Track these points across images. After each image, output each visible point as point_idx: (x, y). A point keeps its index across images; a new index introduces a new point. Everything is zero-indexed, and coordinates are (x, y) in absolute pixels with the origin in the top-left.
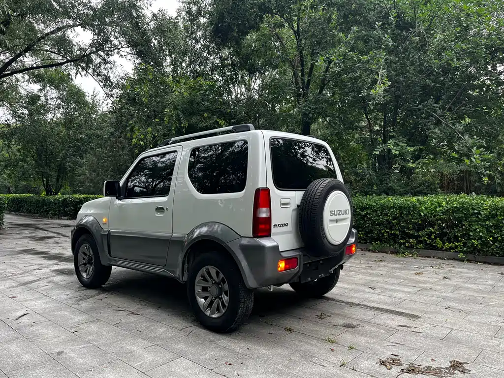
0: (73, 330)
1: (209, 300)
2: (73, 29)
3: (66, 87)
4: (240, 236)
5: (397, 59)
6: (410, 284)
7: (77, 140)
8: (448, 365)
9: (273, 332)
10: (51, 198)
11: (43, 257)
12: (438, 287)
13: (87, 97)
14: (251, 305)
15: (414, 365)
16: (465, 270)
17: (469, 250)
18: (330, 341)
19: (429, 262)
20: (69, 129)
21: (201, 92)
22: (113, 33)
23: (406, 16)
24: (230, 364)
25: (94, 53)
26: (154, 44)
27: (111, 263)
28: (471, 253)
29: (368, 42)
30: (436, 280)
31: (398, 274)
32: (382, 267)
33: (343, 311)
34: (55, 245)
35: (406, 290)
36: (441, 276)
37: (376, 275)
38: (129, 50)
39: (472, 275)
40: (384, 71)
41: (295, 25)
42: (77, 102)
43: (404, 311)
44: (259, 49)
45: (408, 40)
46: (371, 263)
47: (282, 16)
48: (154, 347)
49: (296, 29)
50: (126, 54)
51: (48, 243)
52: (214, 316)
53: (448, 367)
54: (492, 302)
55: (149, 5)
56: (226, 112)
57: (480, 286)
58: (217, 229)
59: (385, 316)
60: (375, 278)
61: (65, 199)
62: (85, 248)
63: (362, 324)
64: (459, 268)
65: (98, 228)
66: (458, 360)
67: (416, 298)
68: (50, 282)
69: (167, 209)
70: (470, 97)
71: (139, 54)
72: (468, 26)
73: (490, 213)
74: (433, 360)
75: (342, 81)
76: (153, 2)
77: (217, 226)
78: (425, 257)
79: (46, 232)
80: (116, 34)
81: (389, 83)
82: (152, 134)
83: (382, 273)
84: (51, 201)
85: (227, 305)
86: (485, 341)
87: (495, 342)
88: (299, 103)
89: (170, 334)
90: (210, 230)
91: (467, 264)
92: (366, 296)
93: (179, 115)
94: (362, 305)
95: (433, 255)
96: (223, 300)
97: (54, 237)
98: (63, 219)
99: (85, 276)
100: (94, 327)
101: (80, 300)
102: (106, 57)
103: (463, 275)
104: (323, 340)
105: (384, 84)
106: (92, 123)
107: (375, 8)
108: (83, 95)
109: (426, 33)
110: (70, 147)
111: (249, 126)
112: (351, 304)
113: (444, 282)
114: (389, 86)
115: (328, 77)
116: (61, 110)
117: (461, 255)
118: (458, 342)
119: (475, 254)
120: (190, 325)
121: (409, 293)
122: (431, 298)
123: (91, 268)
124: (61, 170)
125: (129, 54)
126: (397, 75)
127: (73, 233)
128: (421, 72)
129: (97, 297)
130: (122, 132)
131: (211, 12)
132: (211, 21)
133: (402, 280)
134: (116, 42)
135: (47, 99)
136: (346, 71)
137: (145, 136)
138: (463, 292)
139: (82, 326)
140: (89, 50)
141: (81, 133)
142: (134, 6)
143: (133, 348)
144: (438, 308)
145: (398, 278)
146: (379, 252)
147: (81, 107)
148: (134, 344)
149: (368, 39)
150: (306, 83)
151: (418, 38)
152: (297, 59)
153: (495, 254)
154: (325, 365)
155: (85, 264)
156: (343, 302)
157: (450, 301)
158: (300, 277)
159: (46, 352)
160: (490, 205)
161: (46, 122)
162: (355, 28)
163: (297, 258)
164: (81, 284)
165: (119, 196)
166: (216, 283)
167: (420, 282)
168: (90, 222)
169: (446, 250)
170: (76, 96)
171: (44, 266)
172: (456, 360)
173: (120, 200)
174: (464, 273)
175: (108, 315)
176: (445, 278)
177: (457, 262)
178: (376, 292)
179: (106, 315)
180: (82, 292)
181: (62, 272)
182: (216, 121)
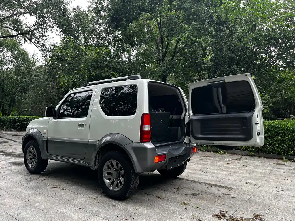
0: (26, 200)
1: (111, 181)
2: (23, 15)
3: (17, 50)
4: (132, 141)
5: (217, 42)
6: (225, 170)
7: (23, 82)
8: (252, 216)
9: (150, 199)
10: (6, 118)
11: (2, 154)
12: (241, 171)
13: (29, 56)
14: (138, 183)
15: (234, 217)
16: (254, 161)
17: (255, 150)
18: (184, 203)
19: (234, 157)
20: (18, 75)
21: (103, 56)
22: (48, 18)
23: (221, 18)
24: (126, 219)
25: (36, 30)
26: (74, 26)
27: (49, 158)
28: (257, 152)
29: (201, 31)
30: (239, 167)
31: (218, 164)
32: (208, 160)
33: (189, 185)
34: (9, 147)
35: (223, 173)
36: (242, 165)
37: (206, 165)
38: (58, 29)
39: (258, 164)
40: (210, 48)
41: (159, 20)
42: (24, 59)
43: (224, 185)
44: (137, 32)
45: (223, 31)
46: (202, 157)
47: (151, 14)
48: (78, 210)
49: (159, 21)
50: (56, 31)
51: (4, 146)
52: (115, 190)
53: (252, 217)
54: (272, 180)
55: (70, 3)
56: (117, 68)
57: (264, 170)
58: (117, 137)
59: (214, 188)
60: (205, 166)
61: (15, 118)
62: (31, 149)
63: (201, 193)
64: (250, 160)
65: (40, 136)
66: (257, 213)
67: (229, 177)
68: (8, 170)
69: (86, 125)
70: (255, 65)
71: (64, 32)
72: (256, 24)
73: (267, 129)
74: (243, 214)
75: (185, 53)
76: (73, 1)
77: (116, 136)
78: (231, 154)
79: (3, 139)
80: (50, 19)
81: (213, 55)
82: (73, 80)
83: (209, 163)
84: (6, 120)
85: (123, 183)
86: (271, 202)
87: (276, 202)
88: (160, 65)
89: (87, 201)
90: (113, 138)
91: (255, 158)
92: (202, 176)
93: (89, 69)
94: (200, 182)
95: (236, 152)
96: (120, 180)
97: (8, 142)
98: (13, 131)
99: (31, 166)
100: (39, 198)
101: (29, 181)
102: (43, 32)
103: (254, 164)
104: (180, 203)
105: (211, 55)
106: (32, 72)
107: (205, 12)
108: (27, 55)
109: (233, 27)
110: (18, 86)
111: (138, 77)
112: (194, 182)
113: (243, 168)
114: (213, 56)
115: (177, 50)
116: (13, 64)
117: (251, 153)
118: (256, 203)
119: (259, 152)
120: (99, 196)
121: (225, 175)
122: (238, 178)
123: (35, 162)
124: (12, 100)
125: (58, 31)
126: (217, 50)
127: (24, 139)
128: (229, 49)
129: (39, 179)
130: (53, 78)
131: (110, 9)
132: (109, 14)
133: (220, 167)
134: (50, 24)
135: (5, 57)
136: (187, 47)
137: (68, 81)
138: (255, 174)
139: (31, 198)
140: (33, 28)
141: (25, 78)
142: (62, 3)
143: (65, 211)
144: (242, 183)
145: (218, 166)
146: (206, 151)
147: (26, 62)
148: (65, 208)
149: (201, 29)
150: (164, 53)
151: (229, 30)
152: (159, 39)
153: (270, 152)
154: (183, 218)
155: (31, 159)
156: (189, 180)
157: (248, 179)
158: (166, 166)
159: (10, 214)
160: (267, 125)
161: (3, 71)
162: (194, 23)
163: (165, 155)
164: (28, 172)
165: (55, 117)
166: (116, 170)
167: (230, 168)
168: (34, 132)
169: (243, 150)
170: (23, 56)
171: (3, 160)
172: (256, 213)
173: (55, 119)
174: (254, 163)
175: (47, 190)
176: (244, 166)
177: (249, 157)
178: (207, 174)
179: (46, 190)
180: (29, 176)
181: (15, 164)
182: (112, 73)
